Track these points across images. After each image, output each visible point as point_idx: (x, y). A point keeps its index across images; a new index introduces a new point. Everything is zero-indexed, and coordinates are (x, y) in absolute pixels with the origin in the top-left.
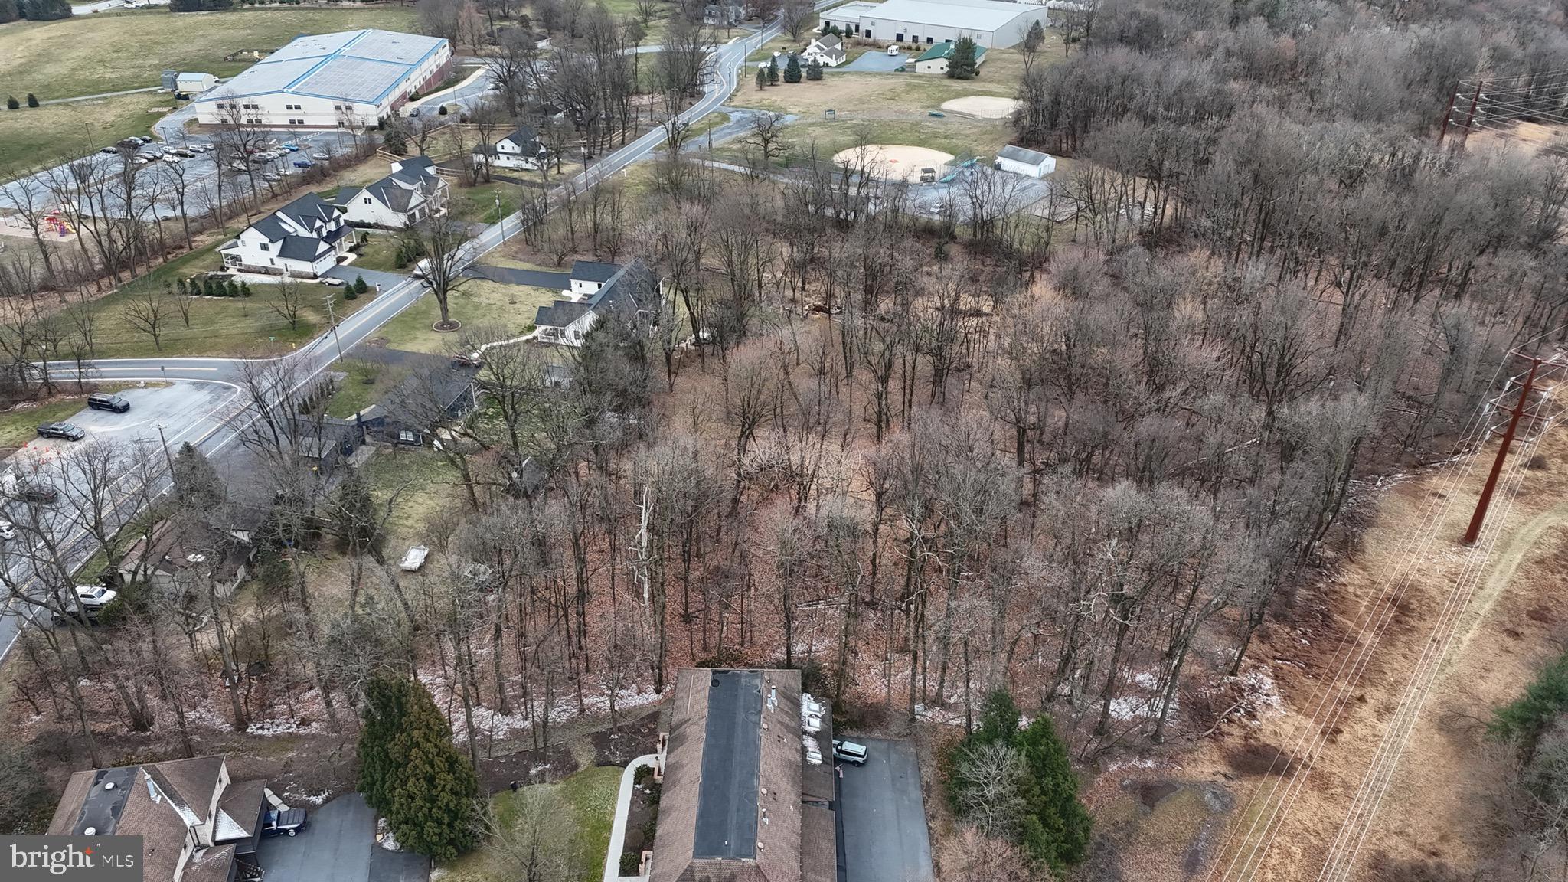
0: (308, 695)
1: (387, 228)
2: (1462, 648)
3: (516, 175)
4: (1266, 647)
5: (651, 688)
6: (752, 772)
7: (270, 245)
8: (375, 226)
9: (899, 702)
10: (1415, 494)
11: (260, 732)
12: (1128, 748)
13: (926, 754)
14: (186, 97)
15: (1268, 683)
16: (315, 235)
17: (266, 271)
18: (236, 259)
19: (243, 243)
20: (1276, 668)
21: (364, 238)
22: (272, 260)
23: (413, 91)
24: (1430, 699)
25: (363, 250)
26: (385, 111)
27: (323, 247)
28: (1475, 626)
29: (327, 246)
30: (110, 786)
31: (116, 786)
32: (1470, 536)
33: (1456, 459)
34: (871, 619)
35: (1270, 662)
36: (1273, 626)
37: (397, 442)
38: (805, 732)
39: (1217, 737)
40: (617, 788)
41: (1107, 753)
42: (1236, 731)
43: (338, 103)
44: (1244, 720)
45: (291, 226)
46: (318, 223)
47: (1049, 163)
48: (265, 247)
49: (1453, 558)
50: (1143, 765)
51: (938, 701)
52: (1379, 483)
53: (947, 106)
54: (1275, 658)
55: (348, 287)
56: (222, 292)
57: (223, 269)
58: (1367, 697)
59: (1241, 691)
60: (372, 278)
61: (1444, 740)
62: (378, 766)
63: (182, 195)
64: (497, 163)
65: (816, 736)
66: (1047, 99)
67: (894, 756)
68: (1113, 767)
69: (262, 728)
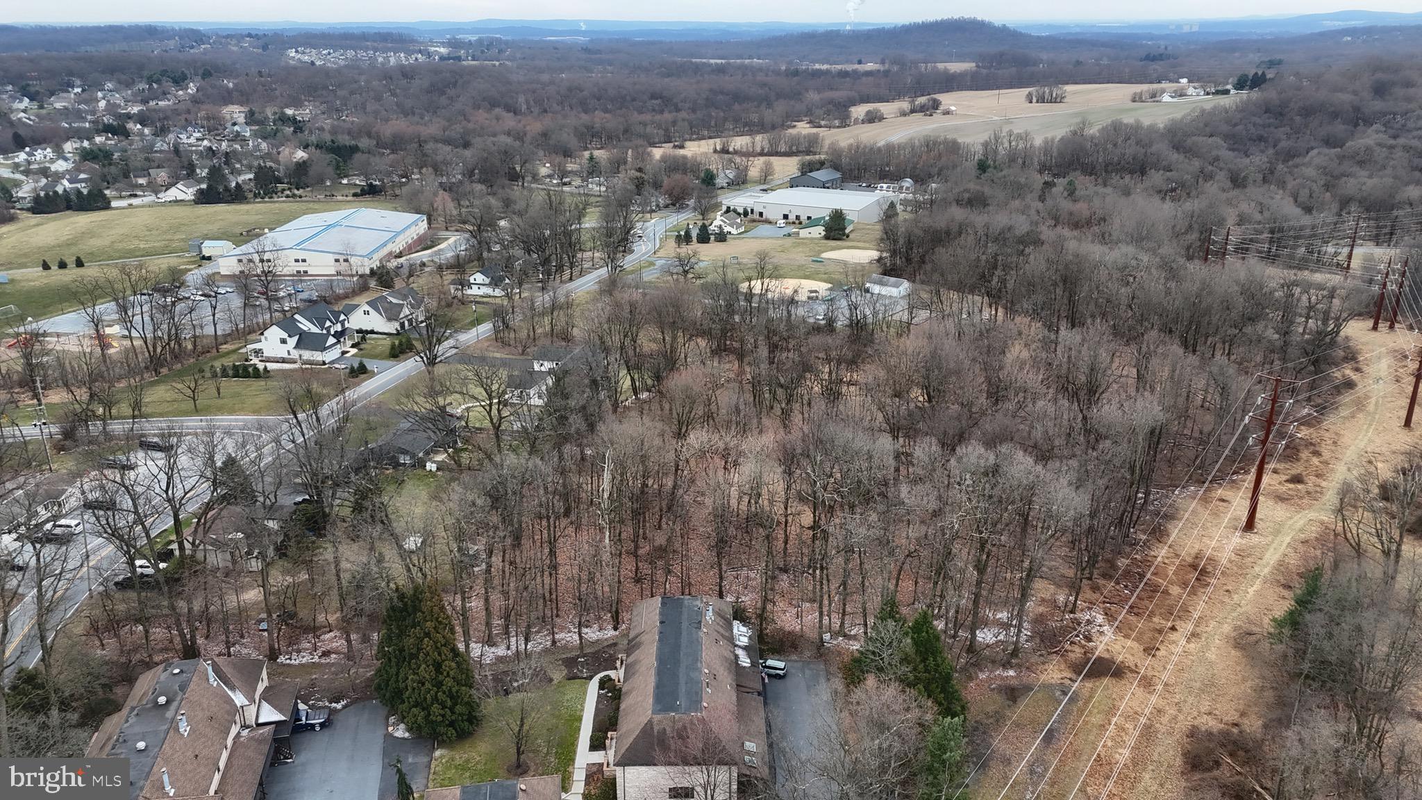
0: (327, 636)
1: (381, 333)
2: (1249, 596)
3: (485, 300)
4: (1097, 595)
5: (610, 627)
6: (696, 659)
7: (288, 339)
8: (372, 332)
9: (812, 634)
10: (1205, 500)
11: (288, 661)
12: (993, 662)
13: (833, 669)
14: (209, 258)
15: (1100, 619)
16: (325, 332)
17: (284, 361)
18: (258, 352)
19: (266, 338)
20: (1105, 609)
21: (363, 339)
22: (289, 352)
23: (398, 251)
24: (1227, 628)
25: (362, 346)
26: (375, 264)
27: (331, 340)
28: (1257, 582)
29: (335, 341)
30: (177, 671)
31: (182, 671)
32: (1250, 525)
33: (1235, 477)
34: (784, 581)
35: (1101, 605)
36: (1101, 582)
37: (397, 465)
38: (736, 646)
39: (1063, 654)
40: (585, 693)
41: (978, 665)
42: (1077, 649)
43: (337, 257)
44: (1083, 642)
45: (305, 325)
46: (328, 324)
47: (905, 286)
48: (283, 341)
49: (1237, 540)
50: (1006, 674)
51: (842, 633)
52: (1176, 492)
53: (825, 255)
54: (1104, 602)
55: (352, 368)
56: (246, 375)
57: (247, 360)
58: (1178, 628)
59: (1079, 624)
60: (371, 365)
61: (1239, 654)
62: (393, 664)
63: (215, 308)
64: (469, 292)
65: (745, 648)
66: (901, 241)
67: (807, 672)
68: (982, 676)
69: (290, 659)
